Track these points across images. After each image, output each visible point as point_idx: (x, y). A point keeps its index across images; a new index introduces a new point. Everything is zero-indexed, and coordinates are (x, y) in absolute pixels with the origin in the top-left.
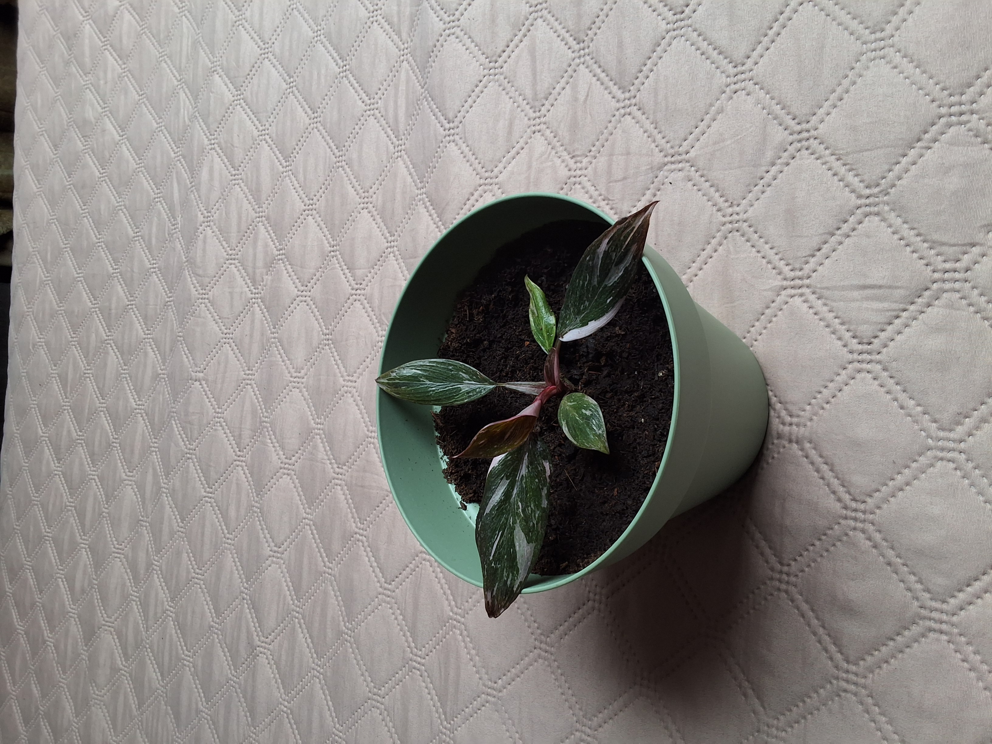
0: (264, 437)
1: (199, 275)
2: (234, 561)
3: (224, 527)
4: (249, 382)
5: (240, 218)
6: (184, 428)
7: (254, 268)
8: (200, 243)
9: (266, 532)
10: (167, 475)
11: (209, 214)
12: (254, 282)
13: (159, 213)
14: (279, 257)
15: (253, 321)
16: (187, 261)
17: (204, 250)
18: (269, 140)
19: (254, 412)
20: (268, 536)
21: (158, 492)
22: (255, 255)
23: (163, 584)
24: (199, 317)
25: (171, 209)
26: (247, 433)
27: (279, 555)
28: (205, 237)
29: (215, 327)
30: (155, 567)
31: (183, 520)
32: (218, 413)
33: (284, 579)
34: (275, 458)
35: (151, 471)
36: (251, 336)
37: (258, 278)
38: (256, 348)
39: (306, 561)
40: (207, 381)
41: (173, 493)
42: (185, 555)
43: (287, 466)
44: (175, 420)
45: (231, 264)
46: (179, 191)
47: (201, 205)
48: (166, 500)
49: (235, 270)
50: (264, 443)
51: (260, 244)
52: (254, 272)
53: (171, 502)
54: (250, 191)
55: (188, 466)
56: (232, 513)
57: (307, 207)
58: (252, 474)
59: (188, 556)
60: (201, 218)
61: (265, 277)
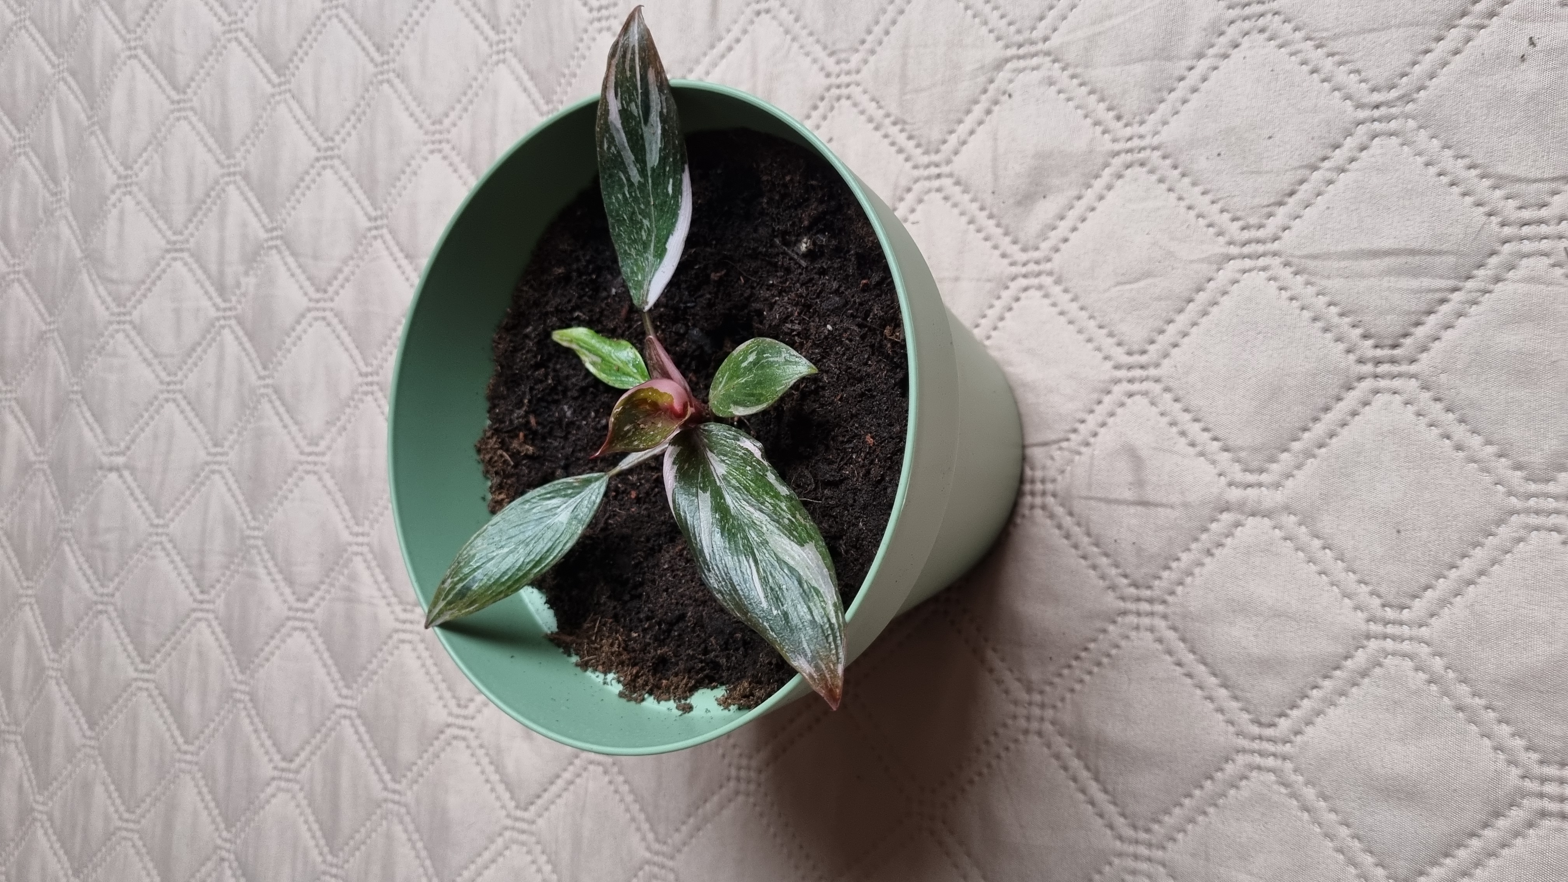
0: (252, 563)
1: (112, 281)
2: (200, 793)
3: (177, 733)
4: (216, 467)
5: (191, 177)
6: (89, 559)
7: (221, 263)
8: (112, 223)
9: (264, 735)
10: (56, 644)
11: (130, 172)
12: (222, 289)
13: (24, 175)
14: (271, 243)
15: (221, 359)
16: (86, 257)
17: (120, 236)
18: (246, 41)
19: (229, 522)
20: (268, 743)
21: (38, 675)
22: (222, 243)
23: (57, 846)
24: (114, 354)
25: (49, 165)
26: (215, 560)
27: (291, 776)
28: (122, 213)
29: (147, 374)
30: (39, 816)
31: (92, 725)
32: (157, 526)
33: (302, 819)
34: (275, 601)
35: (21, 639)
36: (219, 384)
37: (230, 281)
38: (228, 408)
39: (345, 782)
40: (132, 470)
41: (70, 676)
42: (99, 790)
43: (299, 614)
44: (69, 544)
45: (175, 259)
46: (65, 132)
47: (112, 158)
48: (56, 691)
49: (184, 271)
50: (253, 576)
51: (232, 222)
52: (222, 273)
53: (68, 695)
54: (210, 129)
55: (100, 627)
56: (192, 706)
57: (322, 154)
58: (228, 633)
59: (107, 790)
60: (111, 179)
61: (244, 280)
